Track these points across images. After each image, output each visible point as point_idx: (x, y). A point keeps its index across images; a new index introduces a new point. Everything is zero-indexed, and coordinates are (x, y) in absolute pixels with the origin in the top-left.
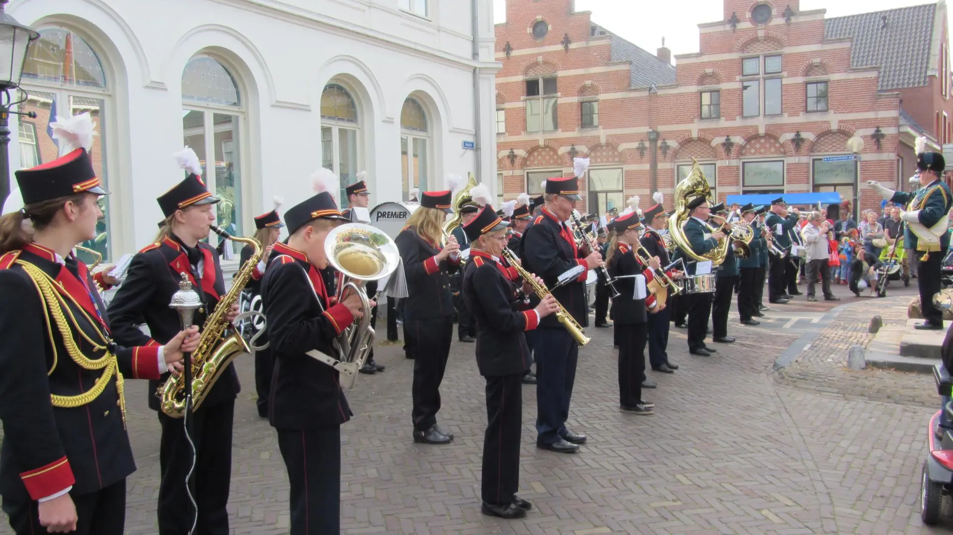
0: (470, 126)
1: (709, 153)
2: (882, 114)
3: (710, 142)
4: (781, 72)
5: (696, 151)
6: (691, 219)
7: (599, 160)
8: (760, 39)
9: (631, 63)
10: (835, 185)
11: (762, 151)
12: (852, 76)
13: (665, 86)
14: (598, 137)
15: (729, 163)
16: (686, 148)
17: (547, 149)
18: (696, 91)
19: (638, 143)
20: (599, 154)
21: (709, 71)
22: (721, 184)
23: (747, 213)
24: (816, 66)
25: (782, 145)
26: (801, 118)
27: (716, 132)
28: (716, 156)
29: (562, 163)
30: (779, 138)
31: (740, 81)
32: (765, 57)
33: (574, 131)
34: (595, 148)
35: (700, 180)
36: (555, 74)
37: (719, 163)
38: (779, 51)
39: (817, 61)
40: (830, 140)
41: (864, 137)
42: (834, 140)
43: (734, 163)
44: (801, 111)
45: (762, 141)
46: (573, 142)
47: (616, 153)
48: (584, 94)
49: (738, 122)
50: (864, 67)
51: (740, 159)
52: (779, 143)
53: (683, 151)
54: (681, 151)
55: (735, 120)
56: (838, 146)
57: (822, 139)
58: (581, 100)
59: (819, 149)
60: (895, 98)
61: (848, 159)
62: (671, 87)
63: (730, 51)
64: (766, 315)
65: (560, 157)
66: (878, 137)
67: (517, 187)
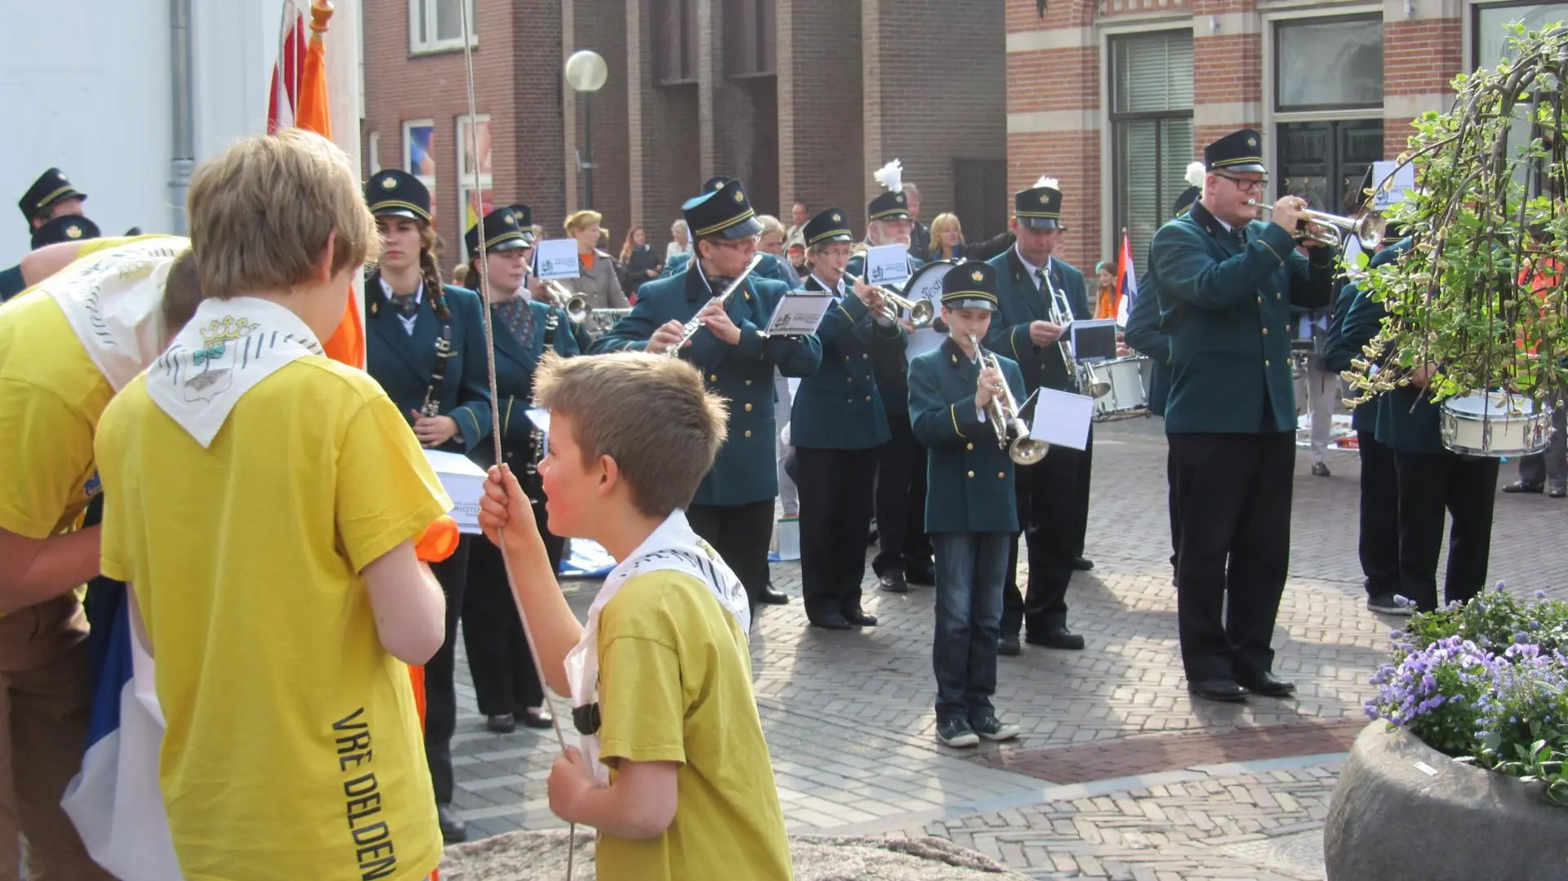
67: (1232, 79)
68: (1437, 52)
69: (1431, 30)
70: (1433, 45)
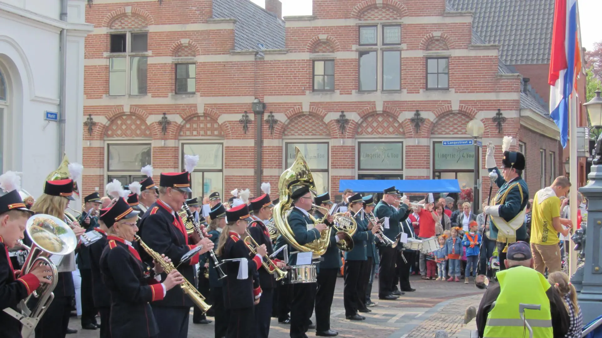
0: (53, 95)
1: (321, 130)
2: (504, 96)
3: (323, 117)
4: (400, 44)
5: (307, 128)
6: (295, 209)
7: (195, 133)
8: (378, 5)
9: (235, 22)
10: (456, 171)
11: (380, 130)
12: (473, 53)
13: (274, 51)
14: (195, 106)
15: (344, 143)
16: (297, 124)
17: (134, 117)
18: (308, 59)
19: (241, 115)
20: (195, 126)
21: (323, 37)
22: (334, 166)
23: (355, 203)
24: (437, 40)
25: (401, 125)
26: (421, 96)
27: (330, 107)
28: (330, 135)
29: (151, 133)
30: (397, 117)
31: (356, 51)
32: (384, 26)
33: (167, 97)
34: (193, 118)
35: (304, 169)
36: (147, 29)
37: (333, 142)
38: (399, 21)
39: (437, 34)
40: (451, 122)
41: (484, 121)
42: (456, 122)
43: (349, 142)
44: (421, 88)
45: (380, 119)
46: (164, 111)
47: (216, 126)
48: (180, 54)
49: (354, 97)
50: (487, 44)
51: (356, 138)
52: (398, 122)
53: (292, 126)
54: (290, 126)
55: (351, 94)
56: (459, 128)
57: (443, 120)
58: (176, 62)
59: (440, 131)
60: (516, 79)
61: (468, 143)
62: (280, 53)
63: (346, 17)
64: (373, 311)
65: (148, 128)
66: (499, 121)
67: (95, 161)
68: (172, 156)
69: (171, 150)
70: (171, 154)
